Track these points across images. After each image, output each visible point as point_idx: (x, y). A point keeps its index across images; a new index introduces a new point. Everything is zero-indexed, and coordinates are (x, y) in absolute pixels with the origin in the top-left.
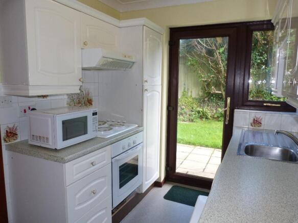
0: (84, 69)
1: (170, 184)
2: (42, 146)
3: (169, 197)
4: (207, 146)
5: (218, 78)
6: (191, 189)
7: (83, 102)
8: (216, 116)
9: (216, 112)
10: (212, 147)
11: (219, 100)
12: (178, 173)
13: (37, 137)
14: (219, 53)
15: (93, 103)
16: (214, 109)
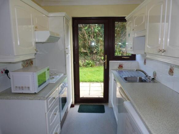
0: (36, 43)
1: (78, 104)
2: (23, 92)
3: (80, 111)
4: (86, 82)
5: (84, 43)
6: (89, 105)
7: (29, 63)
8: (85, 65)
9: (85, 63)
10: (88, 82)
11: (85, 56)
12: (82, 98)
13: (19, 87)
14: (85, 29)
15: (33, 63)
16: (83, 61)
